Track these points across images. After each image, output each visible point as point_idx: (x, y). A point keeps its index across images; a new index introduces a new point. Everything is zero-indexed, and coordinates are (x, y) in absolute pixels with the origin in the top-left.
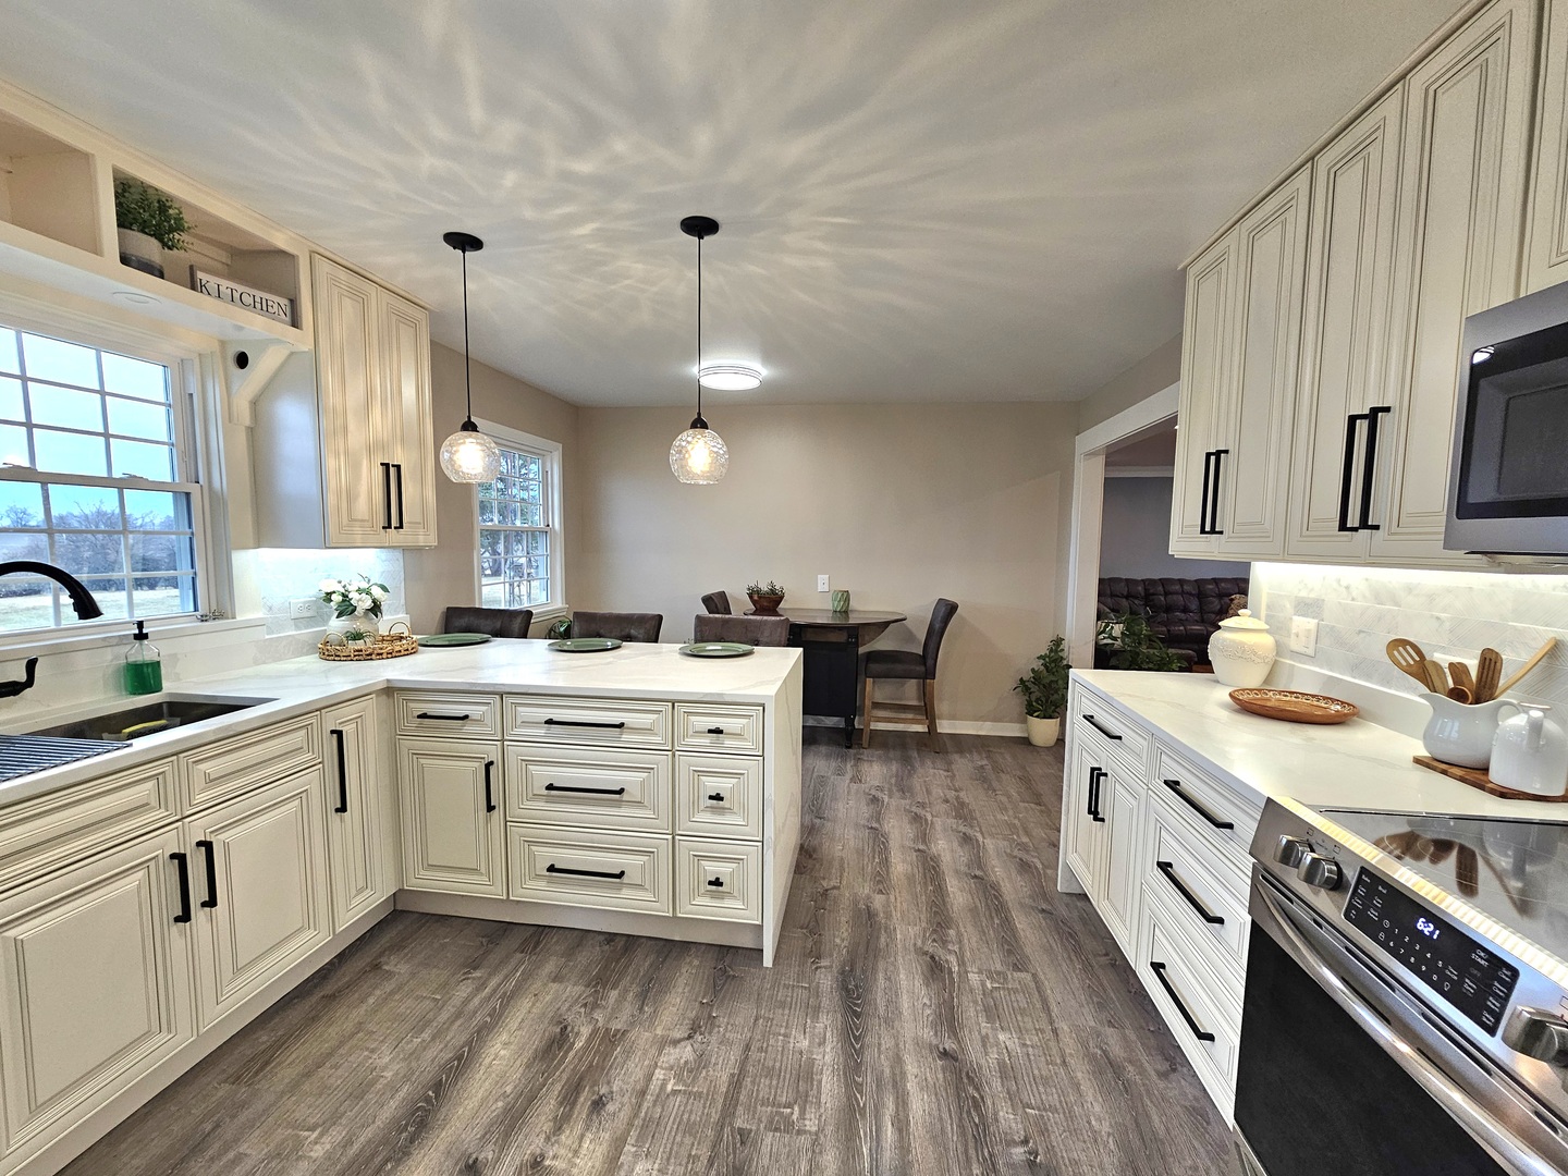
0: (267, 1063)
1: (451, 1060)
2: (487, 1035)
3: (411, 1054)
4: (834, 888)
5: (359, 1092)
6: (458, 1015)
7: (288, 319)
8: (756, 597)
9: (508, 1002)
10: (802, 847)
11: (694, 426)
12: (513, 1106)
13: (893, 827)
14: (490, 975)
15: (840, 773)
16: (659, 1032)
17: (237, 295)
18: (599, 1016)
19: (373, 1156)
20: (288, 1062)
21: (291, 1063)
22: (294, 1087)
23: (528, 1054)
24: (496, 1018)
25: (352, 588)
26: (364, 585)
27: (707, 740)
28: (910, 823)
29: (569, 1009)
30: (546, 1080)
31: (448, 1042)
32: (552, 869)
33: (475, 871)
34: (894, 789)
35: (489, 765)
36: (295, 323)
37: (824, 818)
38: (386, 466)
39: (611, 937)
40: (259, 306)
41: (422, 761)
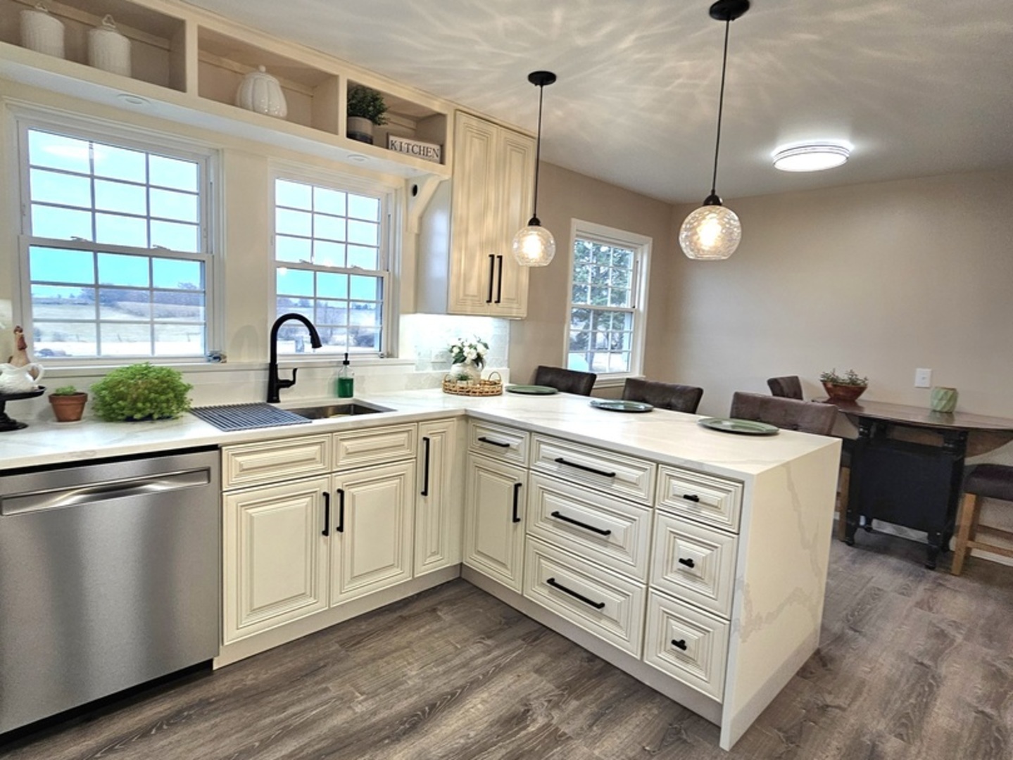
0: (359, 642)
1: (447, 694)
2: (476, 688)
3: (428, 677)
4: (838, 707)
5: (392, 685)
6: (464, 665)
7: (438, 159)
8: (830, 385)
9: (499, 671)
10: (817, 653)
11: (707, 203)
12: (469, 748)
13: (955, 673)
14: (497, 647)
15: (905, 592)
16: (597, 752)
17: (410, 147)
18: (556, 714)
19: (381, 730)
20: (369, 646)
21: (370, 648)
22: (365, 663)
23: (495, 716)
24: (487, 679)
25: (466, 344)
26: (474, 343)
27: (685, 505)
28: (985, 678)
29: (537, 698)
30: (498, 742)
31: (452, 680)
32: (551, 581)
33: (504, 565)
34: (978, 631)
35: (517, 486)
36: (442, 162)
37: (860, 632)
38: (492, 256)
39: (593, 657)
40: (422, 152)
41: (481, 473)
